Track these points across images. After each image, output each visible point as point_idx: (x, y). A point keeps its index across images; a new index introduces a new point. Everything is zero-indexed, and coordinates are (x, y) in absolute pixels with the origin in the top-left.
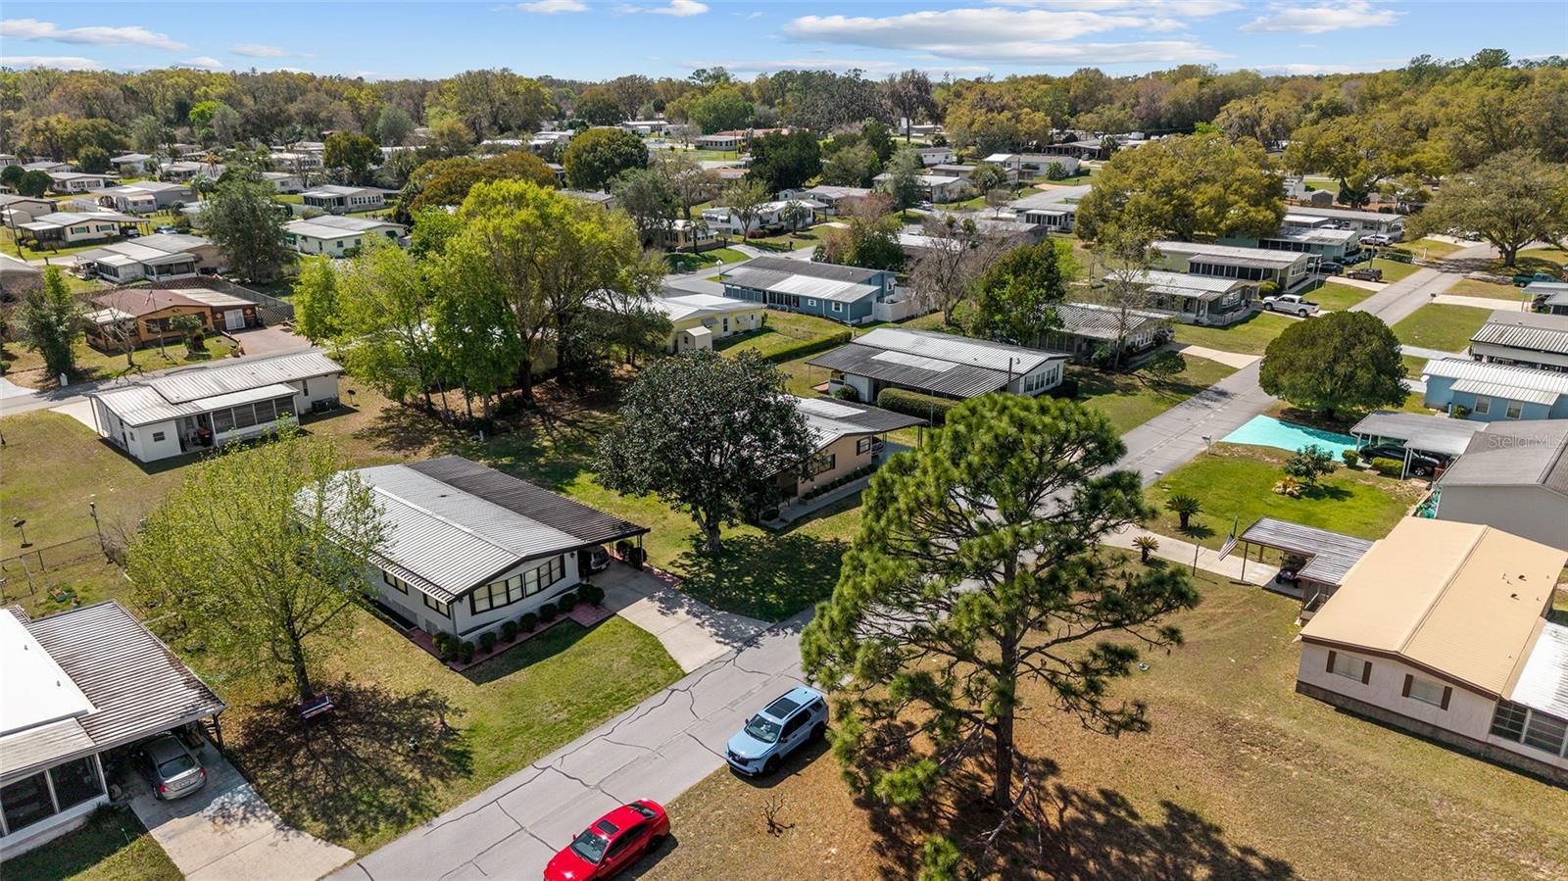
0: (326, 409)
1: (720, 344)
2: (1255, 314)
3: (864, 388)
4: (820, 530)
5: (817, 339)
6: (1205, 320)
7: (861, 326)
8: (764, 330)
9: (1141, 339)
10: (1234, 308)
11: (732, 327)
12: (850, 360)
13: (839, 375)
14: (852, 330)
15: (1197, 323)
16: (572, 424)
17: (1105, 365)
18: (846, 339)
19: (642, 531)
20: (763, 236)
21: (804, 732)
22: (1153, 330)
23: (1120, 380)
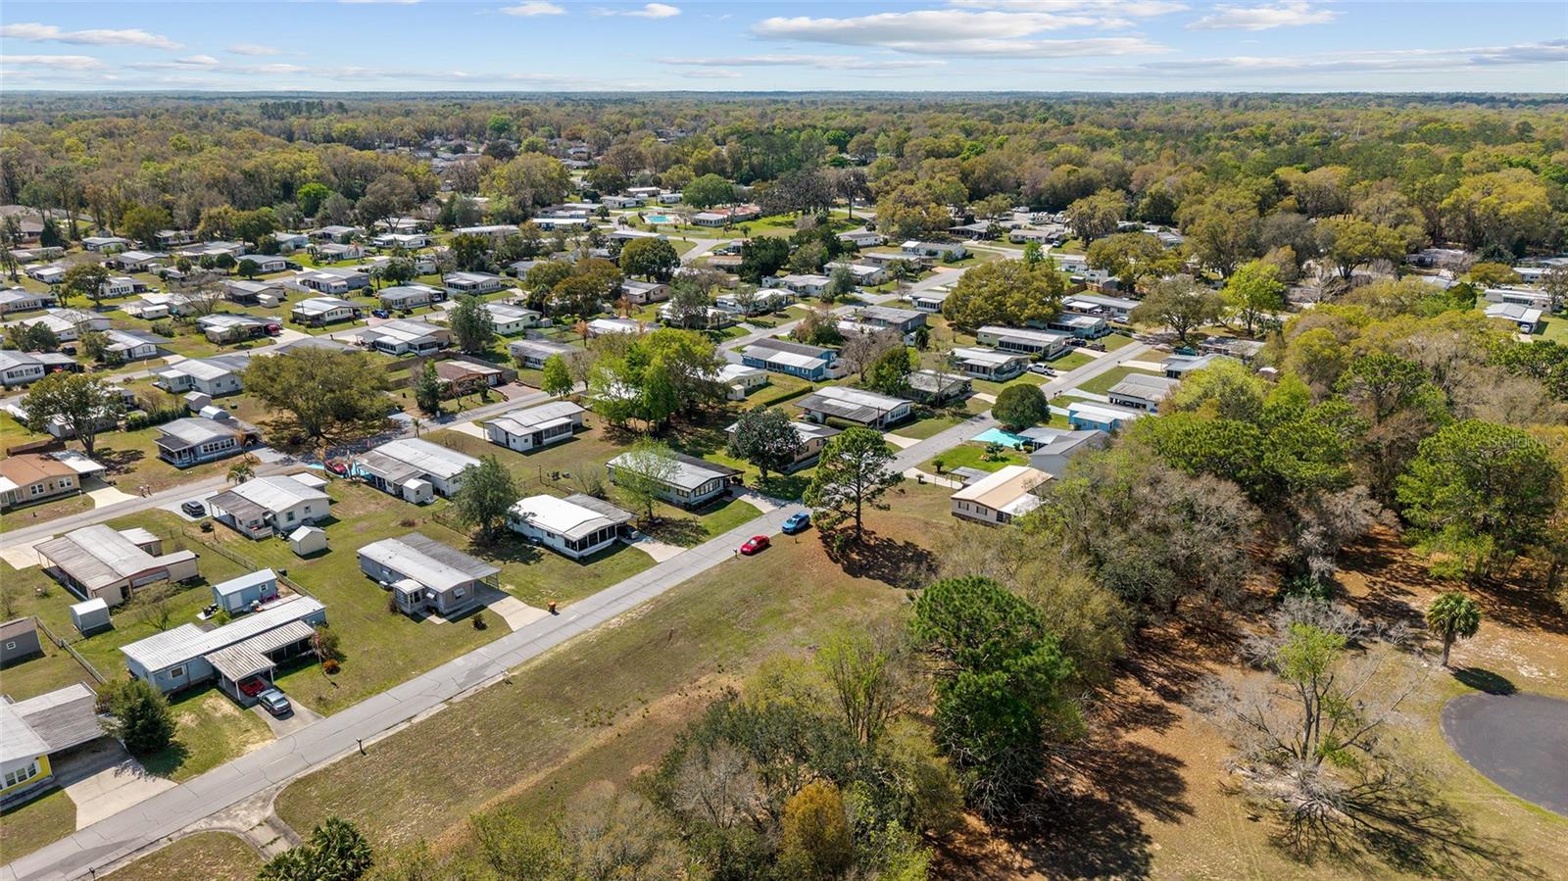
0: (578, 428)
1: (748, 392)
2: (1023, 373)
3: (820, 417)
4: (803, 474)
5: (796, 390)
6: (994, 378)
7: (818, 381)
8: (768, 384)
9: (953, 391)
10: (1010, 371)
11: (752, 383)
12: (813, 403)
13: (808, 411)
14: (813, 384)
15: (989, 380)
16: (691, 434)
17: (932, 404)
18: (811, 390)
19: (742, 473)
20: (756, 316)
21: (803, 523)
22: (960, 386)
23: (939, 411)
